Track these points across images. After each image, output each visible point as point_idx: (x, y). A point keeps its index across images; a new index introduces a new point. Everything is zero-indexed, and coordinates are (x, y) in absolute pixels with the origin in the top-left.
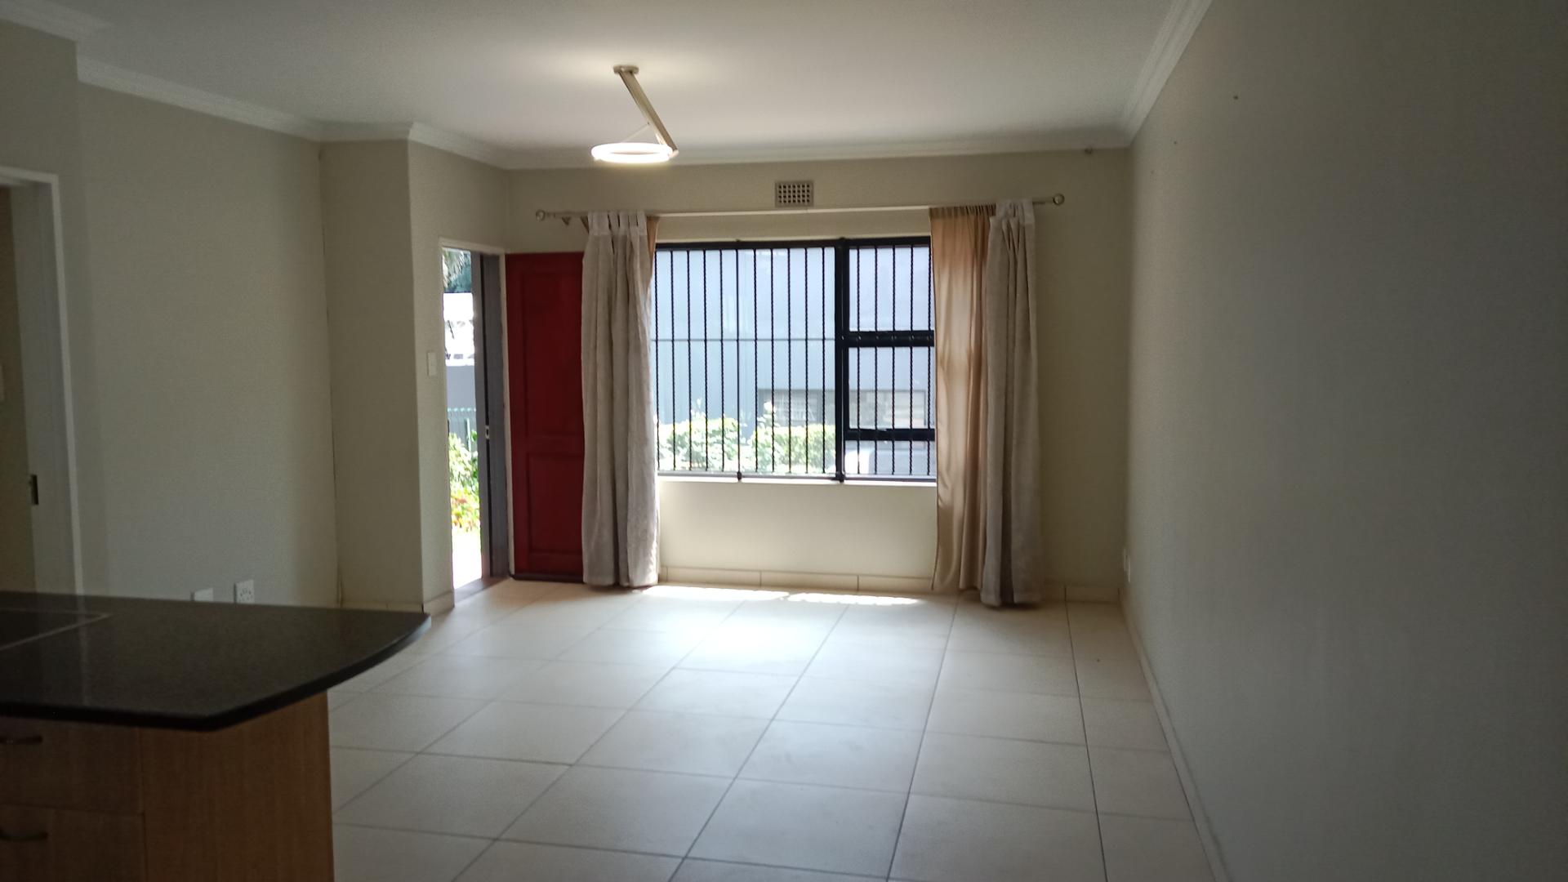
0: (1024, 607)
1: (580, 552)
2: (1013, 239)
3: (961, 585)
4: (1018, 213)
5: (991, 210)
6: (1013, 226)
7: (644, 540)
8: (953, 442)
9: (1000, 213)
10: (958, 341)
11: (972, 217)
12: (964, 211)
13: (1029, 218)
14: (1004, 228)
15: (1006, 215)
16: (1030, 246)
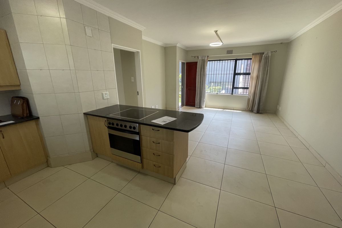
0: (261, 113)
1: (195, 103)
2: (267, 58)
3: (250, 110)
4: (268, 54)
5: (263, 53)
6: (267, 56)
7: (204, 101)
8: (252, 89)
9: (265, 54)
10: (255, 74)
11: (260, 55)
12: (258, 54)
13: (270, 55)
14: (265, 56)
15: (266, 54)
16: (269, 59)
